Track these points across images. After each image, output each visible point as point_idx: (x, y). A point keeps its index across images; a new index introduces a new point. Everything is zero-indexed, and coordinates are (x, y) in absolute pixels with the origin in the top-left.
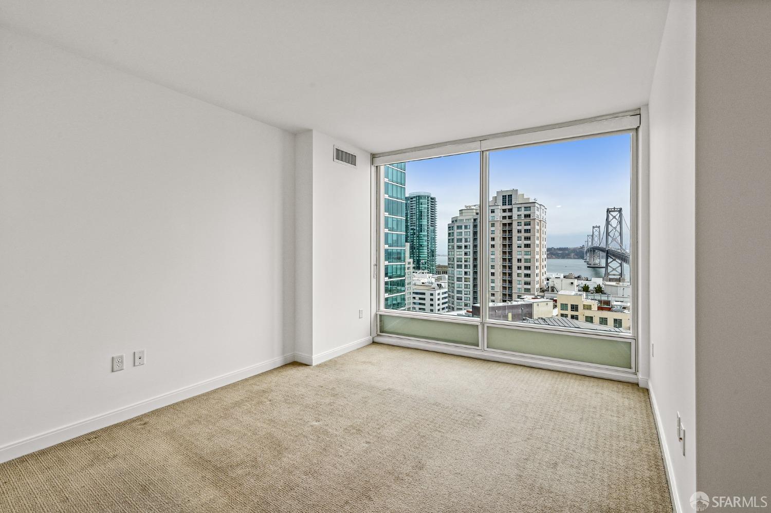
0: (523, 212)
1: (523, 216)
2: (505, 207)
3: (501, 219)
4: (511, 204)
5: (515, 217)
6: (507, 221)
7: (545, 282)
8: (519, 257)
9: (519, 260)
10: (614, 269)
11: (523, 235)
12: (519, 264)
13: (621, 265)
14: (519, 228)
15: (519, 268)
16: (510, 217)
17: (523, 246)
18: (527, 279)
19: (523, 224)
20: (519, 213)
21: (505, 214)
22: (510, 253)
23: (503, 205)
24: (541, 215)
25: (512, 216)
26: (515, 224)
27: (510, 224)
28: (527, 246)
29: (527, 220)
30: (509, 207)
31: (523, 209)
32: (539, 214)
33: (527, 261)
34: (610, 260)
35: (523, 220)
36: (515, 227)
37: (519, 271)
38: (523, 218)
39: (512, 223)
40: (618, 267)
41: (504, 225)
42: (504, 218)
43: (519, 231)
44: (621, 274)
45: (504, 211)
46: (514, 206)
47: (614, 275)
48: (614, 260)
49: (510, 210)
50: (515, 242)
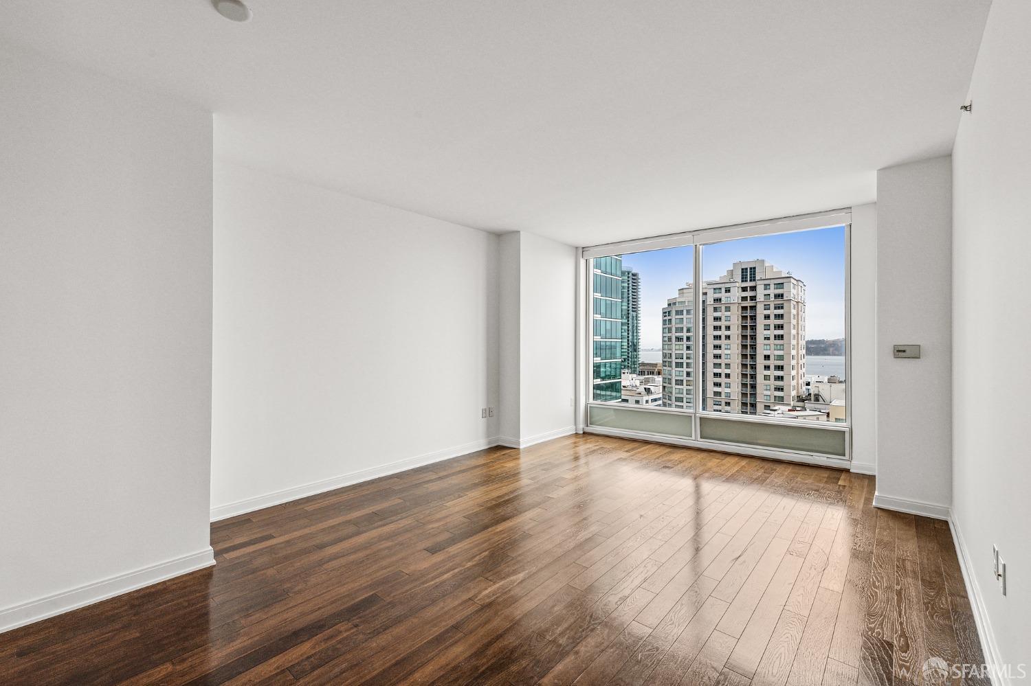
0: (773, 291)
1: (772, 296)
2: (744, 285)
3: (740, 301)
4: (754, 280)
5: (760, 297)
6: (748, 303)
7: (804, 388)
8: (767, 353)
9: (767, 357)
11: (773, 322)
12: (767, 363)
14: (767, 312)
15: (767, 368)
16: (753, 298)
17: (772, 338)
18: (779, 383)
19: (772, 307)
20: (767, 292)
21: (745, 294)
22: (754, 347)
23: (742, 281)
24: (798, 294)
25: (755, 297)
26: (760, 308)
27: (753, 308)
28: (781, 337)
29: (779, 302)
30: (752, 284)
31: (772, 286)
32: (795, 293)
33: (781, 358)
35: (773, 302)
36: (761, 311)
37: (767, 373)
38: (773, 299)
39: (755, 306)
41: (744, 308)
42: (744, 299)
43: (767, 317)
45: (744, 289)
46: (758, 282)
49: (753, 288)
50: (761, 333)
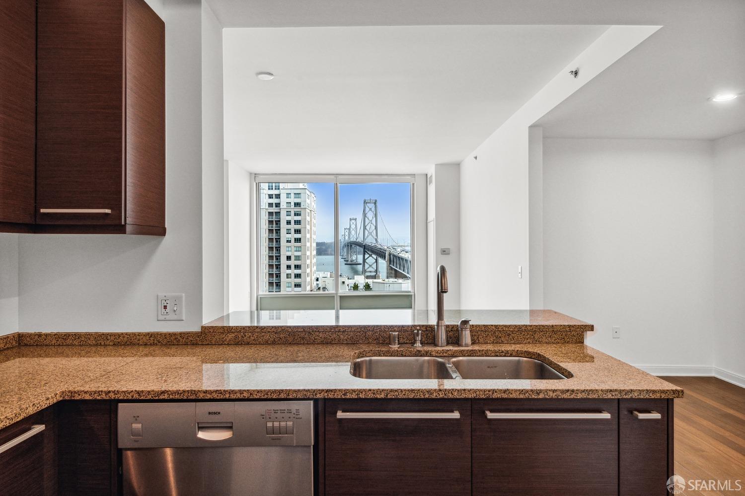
0: (293, 200)
1: (293, 204)
2: (271, 192)
3: (267, 207)
4: (279, 189)
5: (283, 205)
6: (274, 210)
7: (315, 283)
8: (289, 254)
9: (289, 258)
10: (370, 266)
11: (293, 227)
12: (289, 263)
13: (376, 260)
14: (289, 218)
15: (289, 267)
16: (278, 205)
17: (293, 241)
18: (298, 280)
19: (293, 213)
20: (289, 200)
21: (271, 201)
22: (278, 249)
23: (269, 189)
24: (311, 204)
25: (279, 204)
26: (283, 214)
27: (278, 213)
28: (298, 240)
29: (297, 209)
30: (277, 192)
31: (292, 195)
32: (309, 203)
33: (298, 258)
34: (367, 256)
35: (293, 210)
36: (284, 218)
37: (289, 271)
38: (293, 207)
39: (280, 212)
40: (374, 263)
41: (270, 214)
42: (270, 205)
43: (289, 223)
44: (376, 271)
45: (270, 196)
46: (282, 191)
47: (370, 272)
48: (371, 256)
49: (278, 196)
50: (284, 236)
